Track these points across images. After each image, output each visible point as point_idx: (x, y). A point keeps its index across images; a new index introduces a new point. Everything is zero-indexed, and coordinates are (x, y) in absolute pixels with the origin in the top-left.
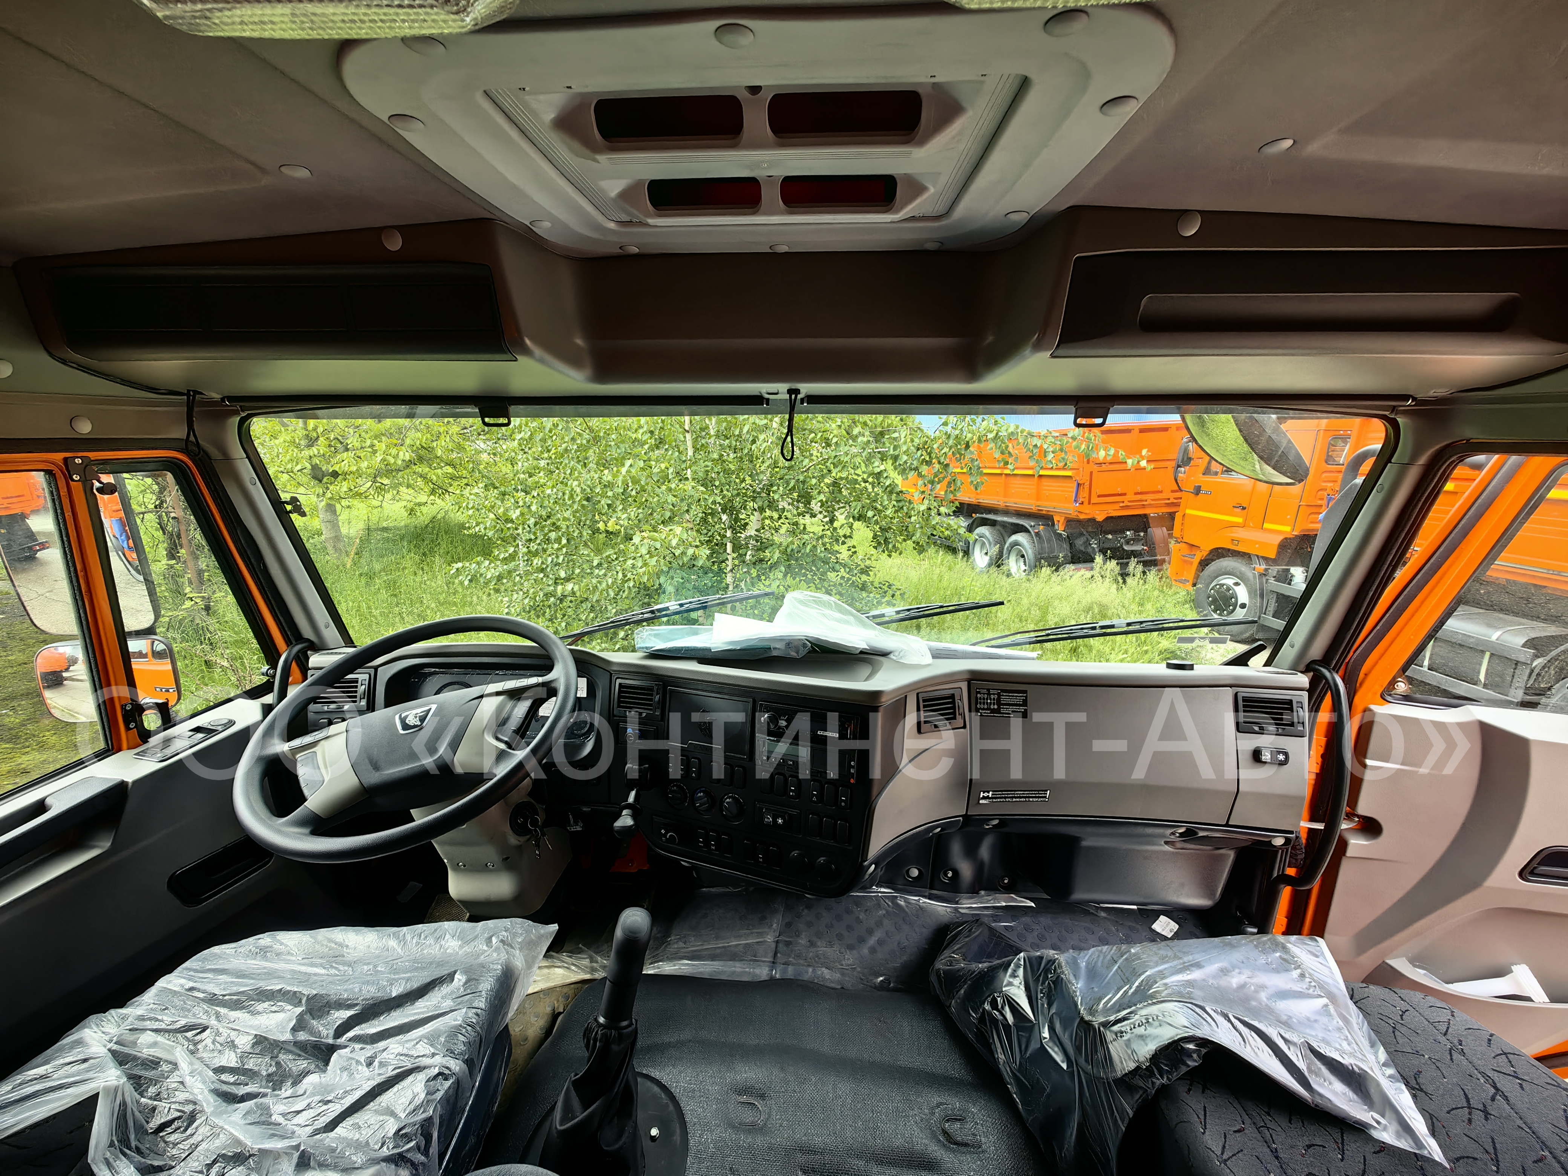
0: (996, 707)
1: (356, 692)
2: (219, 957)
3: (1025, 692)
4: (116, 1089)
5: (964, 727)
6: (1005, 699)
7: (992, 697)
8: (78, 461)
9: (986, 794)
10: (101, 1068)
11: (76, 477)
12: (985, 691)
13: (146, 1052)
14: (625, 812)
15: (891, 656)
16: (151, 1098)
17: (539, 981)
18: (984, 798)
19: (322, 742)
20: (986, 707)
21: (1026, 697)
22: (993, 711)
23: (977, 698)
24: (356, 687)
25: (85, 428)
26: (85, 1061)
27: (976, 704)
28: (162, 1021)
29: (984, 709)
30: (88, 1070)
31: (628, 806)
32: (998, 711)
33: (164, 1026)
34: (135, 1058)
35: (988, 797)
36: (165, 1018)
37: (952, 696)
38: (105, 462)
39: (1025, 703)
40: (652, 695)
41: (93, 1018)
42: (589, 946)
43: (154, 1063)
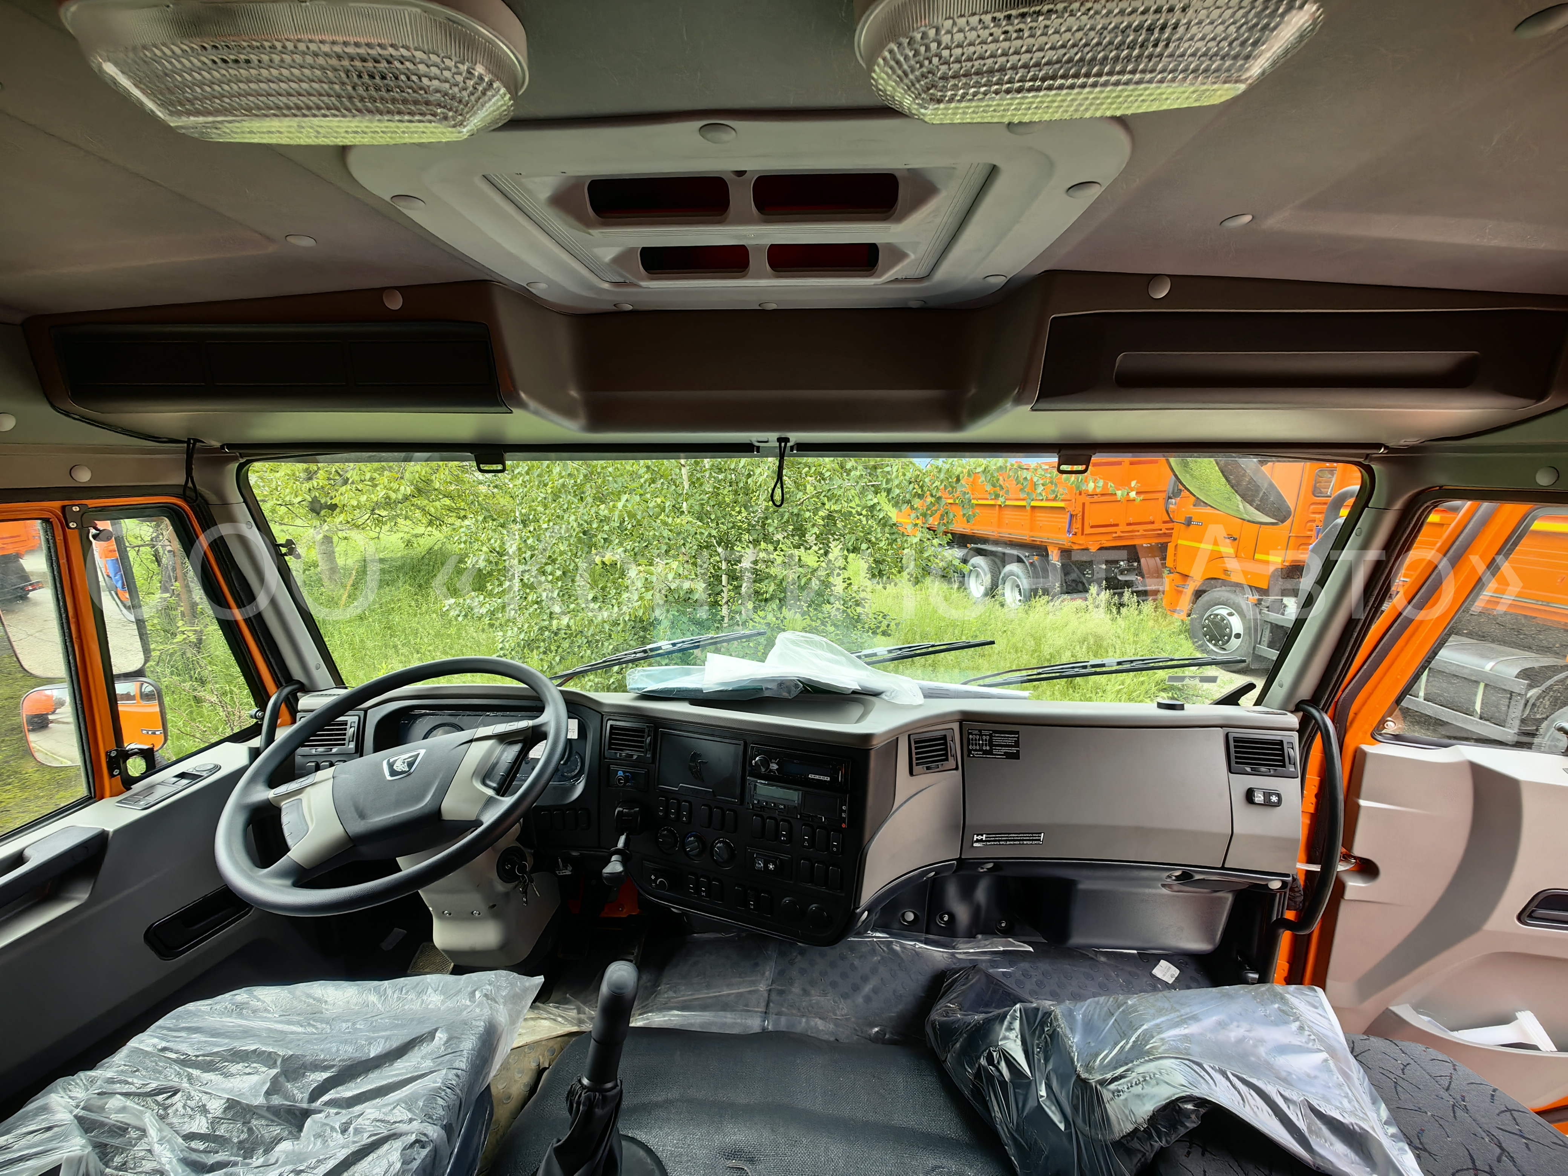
0: (988, 748)
1: (345, 735)
2: (193, 1014)
3: (1017, 733)
4: (80, 1160)
5: (957, 769)
6: (997, 740)
8: (76, 509)
9: (979, 837)
10: (64, 1136)
11: (73, 525)
12: (976, 732)
13: (115, 1118)
14: (614, 858)
15: (883, 696)
16: (116, 1168)
17: (524, 1034)
18: (978, 841)
19: (308, 789)
20: (978, 748)
21: (1018, 738)
22: (986, 752)
23: (969, 738)
24: (345, 729)
25: (84, 477)
26: (49, 1129)
27: (968, 745)
28: (132, 1084)
29: (976, 750)
31: (618, 852)
32: (990, 752)
33: (134, 1089)
34: (102, 1125)
35: (981, 841)
36: (135, 1081)
37: (944, 738)
38: (103, 509)
39: (1017, 744)
40: (643, 737)
41: (60, 1081)
42: (576, 995)
43: (121, 1130)
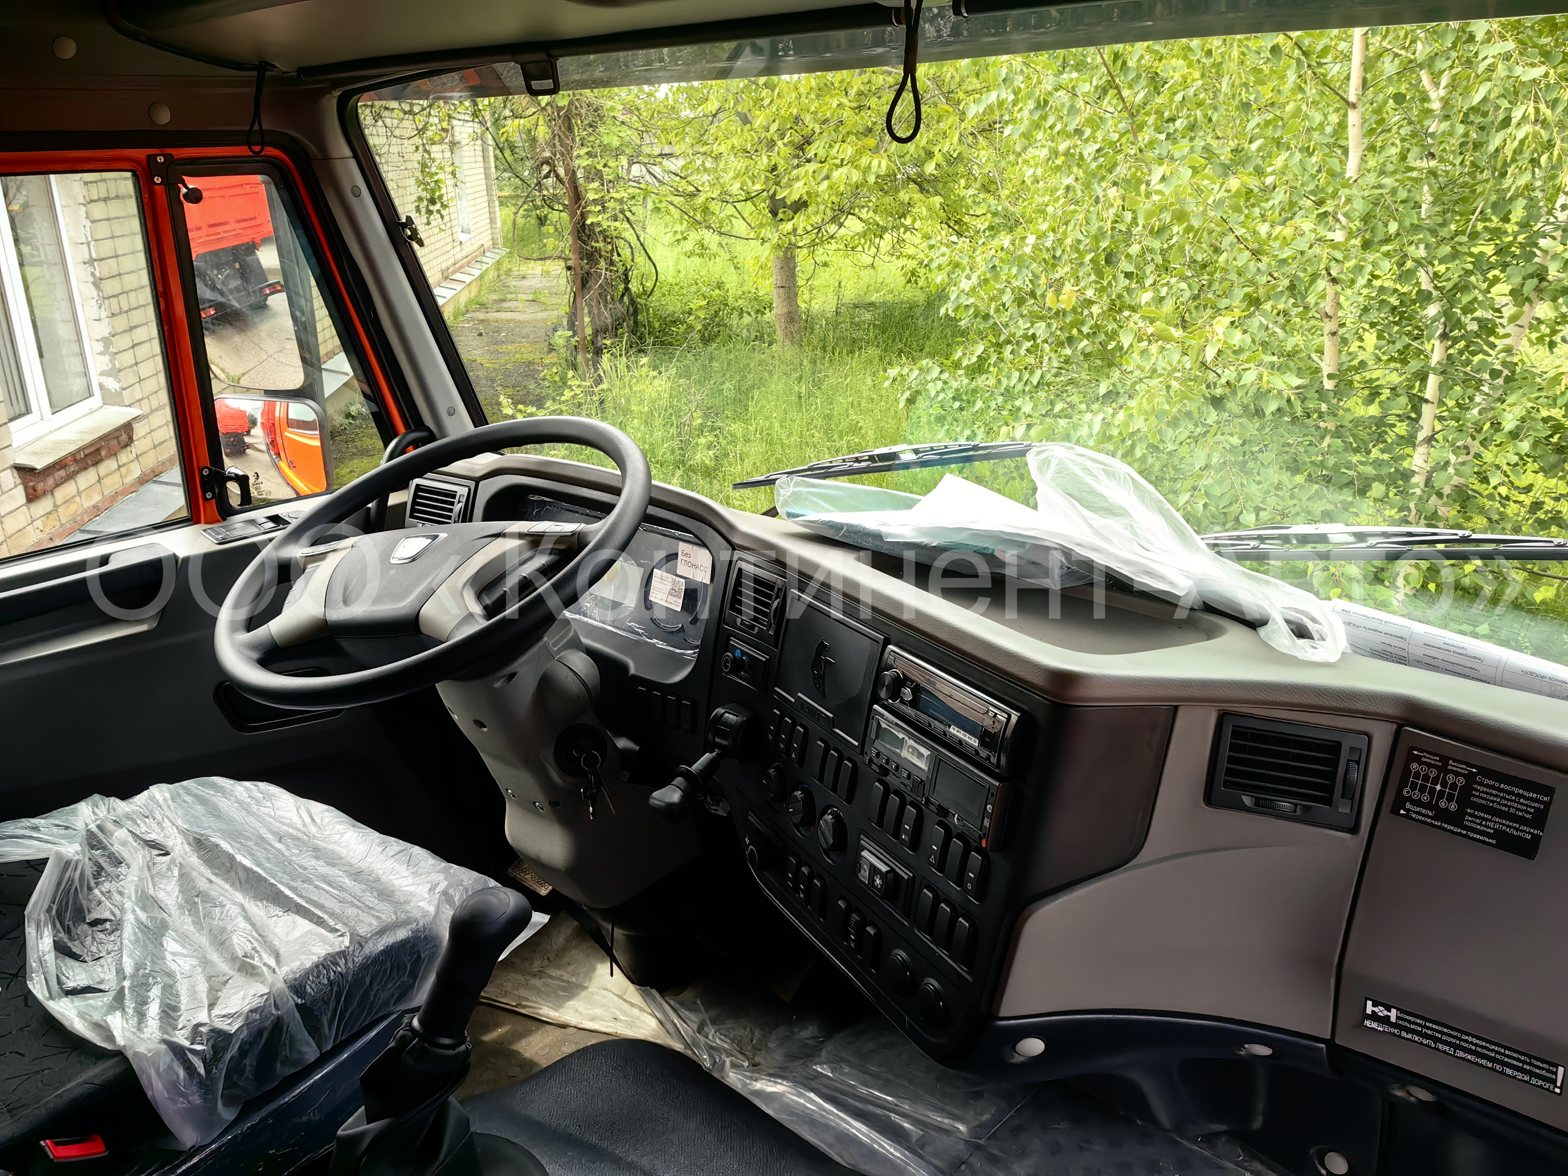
7: (1451, 779)
30: (64, 837)
